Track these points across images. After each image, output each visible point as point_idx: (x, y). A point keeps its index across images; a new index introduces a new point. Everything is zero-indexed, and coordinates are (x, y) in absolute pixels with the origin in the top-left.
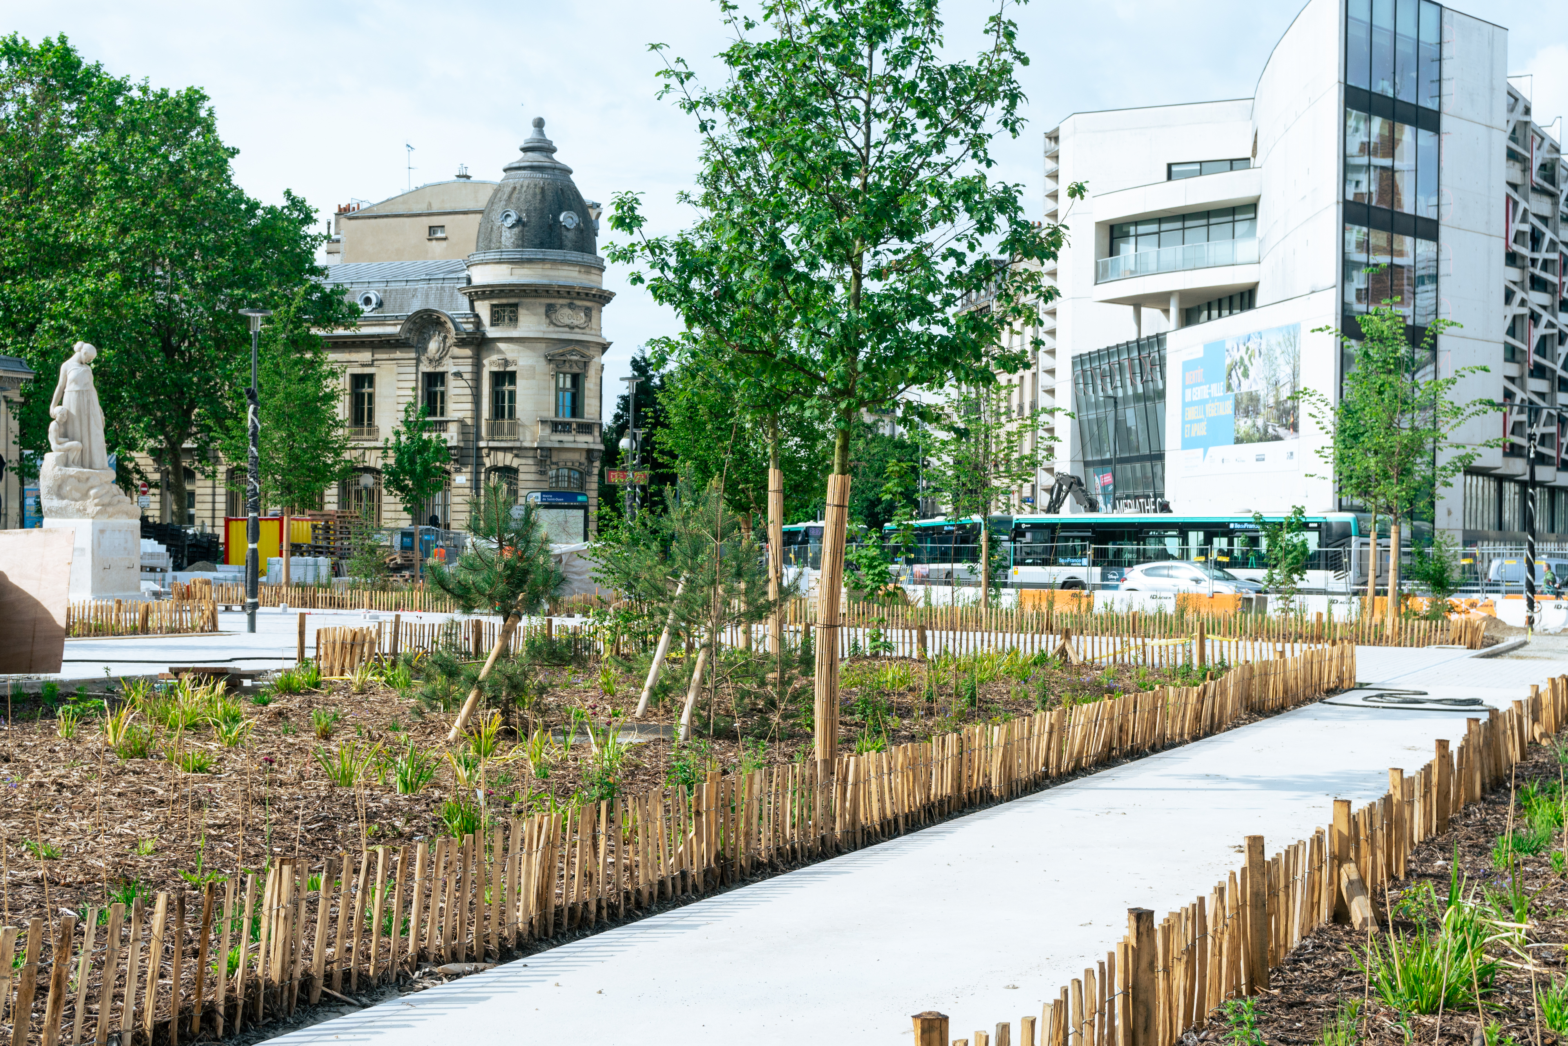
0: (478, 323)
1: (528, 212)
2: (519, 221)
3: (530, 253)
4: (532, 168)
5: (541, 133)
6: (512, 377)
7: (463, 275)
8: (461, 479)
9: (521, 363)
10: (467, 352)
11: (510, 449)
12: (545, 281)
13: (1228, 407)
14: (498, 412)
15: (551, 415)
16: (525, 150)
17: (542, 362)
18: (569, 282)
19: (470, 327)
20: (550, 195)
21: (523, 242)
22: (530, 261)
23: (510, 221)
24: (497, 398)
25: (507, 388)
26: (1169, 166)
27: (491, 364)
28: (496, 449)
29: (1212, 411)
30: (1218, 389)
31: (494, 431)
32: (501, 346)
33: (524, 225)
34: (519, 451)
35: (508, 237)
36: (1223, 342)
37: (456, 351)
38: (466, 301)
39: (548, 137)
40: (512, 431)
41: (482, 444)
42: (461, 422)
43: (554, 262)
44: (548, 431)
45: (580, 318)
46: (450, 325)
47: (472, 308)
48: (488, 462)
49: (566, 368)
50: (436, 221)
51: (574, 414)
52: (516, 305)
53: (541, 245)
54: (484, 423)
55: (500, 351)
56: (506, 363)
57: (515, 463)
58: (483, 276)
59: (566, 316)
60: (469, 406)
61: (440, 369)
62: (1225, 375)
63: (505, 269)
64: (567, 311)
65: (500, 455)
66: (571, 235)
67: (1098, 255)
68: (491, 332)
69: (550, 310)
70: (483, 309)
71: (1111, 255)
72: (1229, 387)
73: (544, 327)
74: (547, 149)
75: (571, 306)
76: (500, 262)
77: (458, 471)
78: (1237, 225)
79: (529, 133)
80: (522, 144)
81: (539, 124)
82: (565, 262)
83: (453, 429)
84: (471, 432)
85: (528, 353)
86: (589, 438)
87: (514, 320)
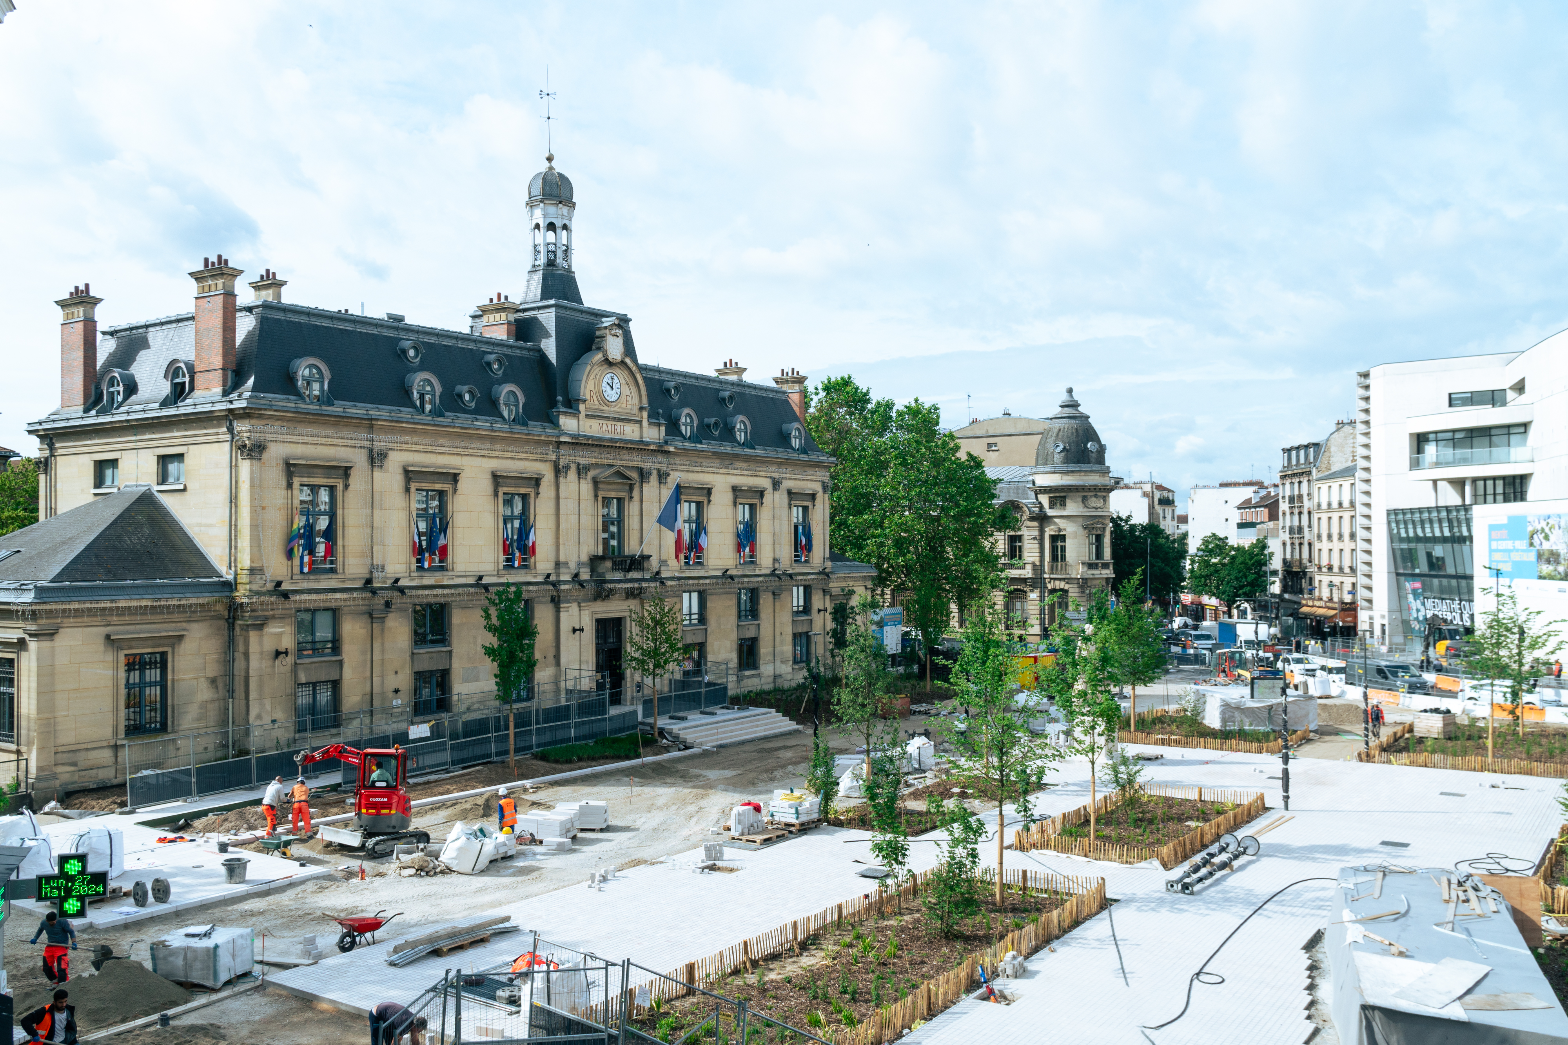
0: (1041, 507)
1: (1069, 443)
2: (1064, 448)
3: (1072, 467)
4: (1069, 417)
5: (1071, 396)
6: (1063, 538)
7: (1030, 478)
8: (1034, 596)
9: (1069, 529)
10: (1036, 524)
11: (1064, 579)
12: (1081, 483)
13: (1532, 556)
14: (1054, 558)
15: (1086, 559)
16: (1062, 406)
17: (1081, 529)
18: (1095, 483)
19: (1036, 510)
20: (1081, 432)
21: (1067, 460)
22: (1072, 472)
23: (1059, 449)
24: (1054, 549)
25: (1059, 544)
26: (1450, 395)
27: (1049, 531)
28: (1055, 579)
29: (1516, 557)
30: (1523, 544)
31: (1053, 569)
32: (1056, 520)
33: (1067, 451)
34: (1068, 580)
35: (1058, 458)
36: (1525, 517)
37: (1029, 523)
38: (1033, 494)
39: (1076, 398)
40: (1064, 568)
41: (1046, 576)
42: (1033, 564)
43: (1086, 472)
44: (1086, 568)
45: (1100, 503)
46: (1025, 509)
47: (1037, 498)
48: (1049, 586)
49: (1094, 532)
50: (992, 440)
51: (1098, 558)
52: (1064, 497)
53: (1078, 462)
54: (1046, 564)
55: (1055, 524)
56: (1060, 530)
57: (1067, 587)
58: (1043, 480)
59: (1093, 502)
60: (1038, 554)
61: (1019, 533)
62: (1528, 536)
63: (1057, 476)
64: (1094, 499)
65: (1057, 582)
66: (1094, 455)
67: (1411, 453)
68: (1050, 513)
69: (1084, 499)
70: (1044, 499)
71: (1418, 453)
72: (1531, 544)
73: (1081, 509)
74: (1074, 405)
75: (1096, 496)
76: (1054, 472)
77: (1032, 591)
78: (1512, 437)
79: (1064, 397)
80: (1060, 403)
81: (1070, 391)
82: (1092, 471)
83: (1029, 568)
84: (1038, 569)
85: (1071, 524)
86: (1107, 571)
87: (1063, 505)
